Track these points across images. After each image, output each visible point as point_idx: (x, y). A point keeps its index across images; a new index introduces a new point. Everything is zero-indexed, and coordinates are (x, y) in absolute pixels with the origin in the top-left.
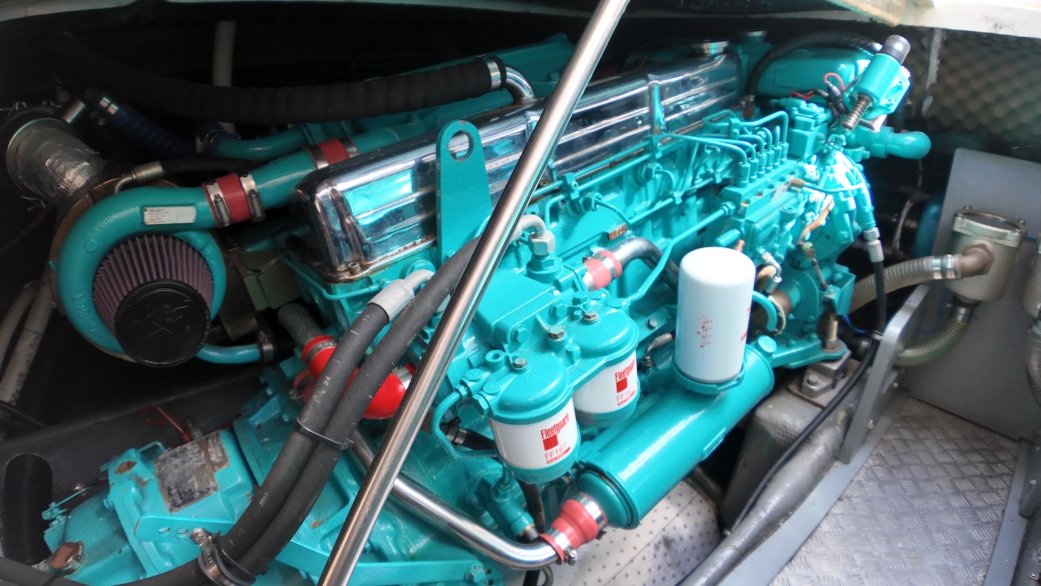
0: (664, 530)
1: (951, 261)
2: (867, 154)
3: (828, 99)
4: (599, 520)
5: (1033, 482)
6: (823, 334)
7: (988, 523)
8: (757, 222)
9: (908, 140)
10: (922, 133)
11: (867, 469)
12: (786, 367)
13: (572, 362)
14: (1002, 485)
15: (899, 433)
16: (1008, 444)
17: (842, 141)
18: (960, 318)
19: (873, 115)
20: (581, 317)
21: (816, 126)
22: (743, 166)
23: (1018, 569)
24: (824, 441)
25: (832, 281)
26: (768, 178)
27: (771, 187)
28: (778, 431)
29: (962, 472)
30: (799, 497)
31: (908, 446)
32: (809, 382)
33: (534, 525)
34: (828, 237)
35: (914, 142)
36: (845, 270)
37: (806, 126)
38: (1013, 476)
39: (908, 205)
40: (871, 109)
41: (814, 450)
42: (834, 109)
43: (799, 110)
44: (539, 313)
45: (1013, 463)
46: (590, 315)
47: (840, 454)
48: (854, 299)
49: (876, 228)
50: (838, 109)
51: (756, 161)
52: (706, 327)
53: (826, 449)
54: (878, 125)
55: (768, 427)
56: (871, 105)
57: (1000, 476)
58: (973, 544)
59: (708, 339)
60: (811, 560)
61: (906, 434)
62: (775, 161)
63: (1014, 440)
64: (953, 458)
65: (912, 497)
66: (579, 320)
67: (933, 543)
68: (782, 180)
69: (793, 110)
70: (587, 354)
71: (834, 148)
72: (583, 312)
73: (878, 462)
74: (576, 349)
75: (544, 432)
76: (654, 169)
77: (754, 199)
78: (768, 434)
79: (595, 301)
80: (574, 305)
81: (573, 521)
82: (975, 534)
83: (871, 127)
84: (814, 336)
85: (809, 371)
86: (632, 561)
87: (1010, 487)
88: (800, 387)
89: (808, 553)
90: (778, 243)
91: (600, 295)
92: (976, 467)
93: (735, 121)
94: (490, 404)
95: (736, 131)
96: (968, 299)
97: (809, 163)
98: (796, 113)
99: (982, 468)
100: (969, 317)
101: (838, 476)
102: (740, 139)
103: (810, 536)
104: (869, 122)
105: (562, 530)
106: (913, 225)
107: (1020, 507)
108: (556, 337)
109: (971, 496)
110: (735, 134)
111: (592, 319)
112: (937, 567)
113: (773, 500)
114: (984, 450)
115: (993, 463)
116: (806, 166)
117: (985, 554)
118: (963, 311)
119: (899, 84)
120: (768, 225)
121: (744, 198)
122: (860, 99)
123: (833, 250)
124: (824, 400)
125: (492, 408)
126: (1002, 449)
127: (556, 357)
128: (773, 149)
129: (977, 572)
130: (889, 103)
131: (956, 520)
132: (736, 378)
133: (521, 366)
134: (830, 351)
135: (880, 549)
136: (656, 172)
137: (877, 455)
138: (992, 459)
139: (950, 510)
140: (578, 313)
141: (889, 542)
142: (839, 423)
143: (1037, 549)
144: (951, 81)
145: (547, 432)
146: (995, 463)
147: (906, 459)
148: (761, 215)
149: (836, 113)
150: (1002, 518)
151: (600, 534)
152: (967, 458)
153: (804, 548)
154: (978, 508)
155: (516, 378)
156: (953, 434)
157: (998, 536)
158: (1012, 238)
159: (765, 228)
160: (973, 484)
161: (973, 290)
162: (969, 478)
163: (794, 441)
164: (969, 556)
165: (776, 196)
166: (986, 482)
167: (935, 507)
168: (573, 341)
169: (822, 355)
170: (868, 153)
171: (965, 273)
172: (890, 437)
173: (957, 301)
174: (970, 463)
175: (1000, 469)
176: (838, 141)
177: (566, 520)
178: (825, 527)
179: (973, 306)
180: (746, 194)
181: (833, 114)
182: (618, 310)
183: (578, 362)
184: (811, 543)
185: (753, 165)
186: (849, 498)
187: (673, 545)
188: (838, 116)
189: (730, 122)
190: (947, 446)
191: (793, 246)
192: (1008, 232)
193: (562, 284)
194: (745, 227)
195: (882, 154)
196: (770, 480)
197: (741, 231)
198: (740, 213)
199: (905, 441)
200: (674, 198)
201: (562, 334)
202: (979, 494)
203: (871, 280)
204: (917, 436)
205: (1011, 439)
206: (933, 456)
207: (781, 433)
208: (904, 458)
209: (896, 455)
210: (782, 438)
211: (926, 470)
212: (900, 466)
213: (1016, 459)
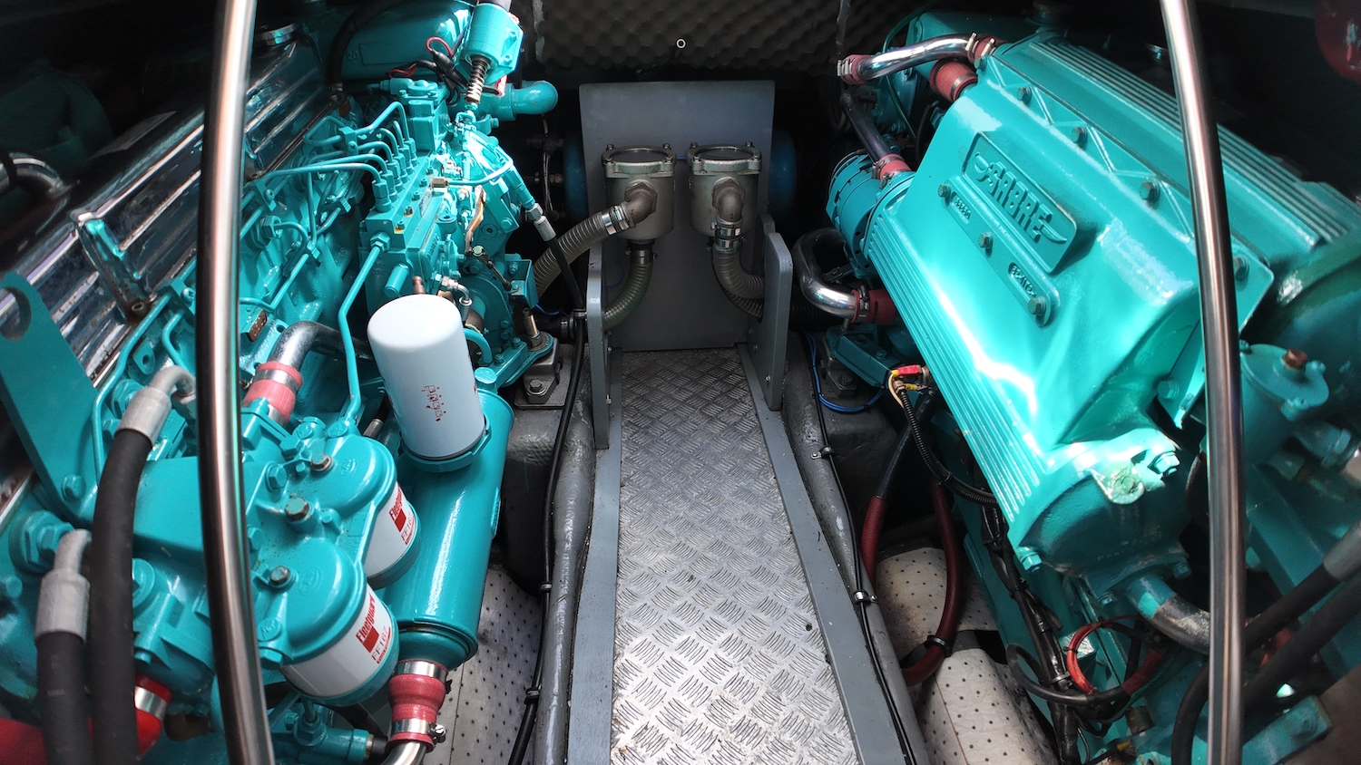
1: (620, 212)
2: (495, 121)
3: (436, 70)
4: (437, 674)
5: (768, 378)
6: (524, 333)
7: (750, 432)
8: (421, 247)
9: (533, 94)
10: (544, 82)
11: (626, 442)
13: (337, 532)
14: (742, 393)
15: (633, 393)
16: (728, 354)
17: (470, 118)
18: (642, 261)
19: (494, 78)
20: (308, 469)
21: (435, 107)
22: (379, 185)
23: (798, 457)
24: (578, 438)
25: (510, 276)
26: (408, 188)
27: (416, 198)
28: (529, 455)
29: (705, 399)
30: (589, 507)
31: (648, 401)
33: (372, 736)
34: (490, 230)
35: (539, 94)
36: (517, 257)
37: (425, 111)
38: (746, 379)
39: (546, 159)
40: (490, 72)
42: (449, 81)
43: (409, 91)
44: (257, 496)
45: (741, 369)
46: (321, 462)
47: (598, 443)
48: (538, 283)
49: (536, 203)
50: (452, 79)
51: (390, 173)
52: (435, 396)
53: (584, 446)
54: (502, 88)
55: (517, 457)
56: (489, 67)
57: (736, 385)
58: (749, 456)
59: (443, 408)
60: (635, 558)
61: (641, 391)
62: (408, 165)
63: (730, 348)
64: (691, 392)
65: (678, 445)
66: (308, 476)
67: (719, 474)
68: (423, 184)
69: (401, 94)
70: (349, 511)
71: (465, 129)
72: (308, 464)
73: (631, 431)
74: (331, 514)
75: (360, 634)
76: (272, 225)
77: (406, 220)
78: (522, 463)
79: (308, 440)
80: (287, 460)
81: (413, 697)
82: (746, 447)
83: (497, 93)
84: (517, 340)
85: (528, 378)
86: (462, 685)
87: (750, 391)
88: (526, 398)
89: (628, 553)
90: (447, 260)
91: (310, 428)
92: (713, 388)
93: (347, 130)
94: (280, 649)
95: (353, 143)
96: (644, 241)
97: (441, 153)
98: (406, 96)
99: (718, 386)
100: (649, 258)
101: (608, 466)
102: (362, 152)
103: (619, 536)
104: (493, 87)
105: (410, 716)
106: (558, 180)
107: (767, 404)
108: (301, 515)
109: (724, 416)
110: (353, 147)
111: (326, 466)
112: (735, 493)
113: (568, 528)
114: (711, 370)
115: (724, 378)
116: (439, 158)
117: (764, 459)
118: (642, 253)
119: (513, 36)
120: (434, 246)
121: (395, 226)
122: (475, 63)
123: (501, 242)
124: (558, 398)
125: (286, 653)
126: (725, 361)
127: (314, 540)
128: (400, 152)
129: (767, 478)
130: (507, 60)
131: (723, 445)
132: (485, 432)
133: (284, 580)
134: (539, 348)
135: (681, 509)
136: (276, 228)
137: (626, 425)
138: (722, 375)
139: (715, 438)
140: (301, 468)
141: (685, 498)
142: (581, 414)
143: (804, 432)
144: (556, 13)
145: (362, 632)
146: (727, 376)
147: (654, 415)
148: (421, 237)
149: (452, 86)
150: (759, 420)
151: (448, 685)
152: (701, 384)
153: (621, 552)
154: (735, 424)
155: (288, 598)
156: (679, 369)
157: (764, 438)
158: (666, 168)
159: (432, 251)
160: (719, 405)
161: (645, 232)
162: (714, 401)
163: (552, 457)
164: (754, 468)
165: (424, 207)
166: (728, 397)
167: (701, 444)
168: (321, 506)
169: (532, 357)
170: (496, 119)
171: (635, 219)
172: (628, 401)
173: (633, 246)
174: (707, 387)
175: (734, 379)
176: (467, 120)
177: (404, 703)
178: (626, 520)
179: (649, 245)
180: (395, 218)
181: (448, 86)
182: (348, 437)
183: (342, 528)
184: (625, 541)
185: (388, 179)
186: (628, 479)
187: (489, 636)
188: (455, 88)
189: (341, 134)
190: (681, 383)
191: (462, 256)
192: (660, 163)
193: (250, 438)
194: (409, 258)
195: (511, 116)
196: (552, 509)
197: (407, 264)
198: (398, 242)
199: (642, 398)
200: (309, 253)
201: (307, 507)
202: (730, 411)
203: (549, 255)
204: (650, 388)
205: (727, 348)
206: (673, 399)
207: (533, 455)
208: (651, 414)
209: (642, 415)
210: (537, 460)
211: (675, 414)
212: (652, 423)
213: (741, 364)
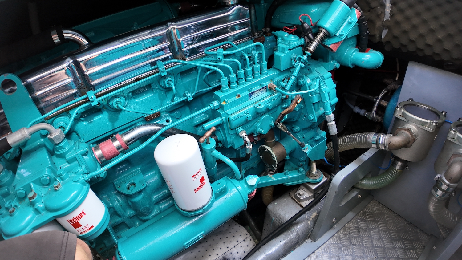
0: (224, 254)
1: (383, 138)
2: (338, 66)
8: (232, 114)
9: (367, 57)
10: (378, 52)
12: (284, 184)
13: (40, 213)
15: (357, 223)
16: (424, 237)
18: (398, 167)
19: (332, 42)
21: (289, 49)
27: (250, 90)
28: (276, 218)
29: (386, 254)
31: (359, 232)
32: (299, 194)
35: (371, 58)
36: (324, 133)
37: (283, 50)
39: (384, 92)
40: (330, 38)
41: (289, 235)
42: (306, 37)
43: (283, 39)
45: (421, 250)
47: (310, 236)
49: (332, 114)
52: (169, 184)
55: (272, 215)
59: (173, 190)
61: (361, 224)
63: (427, 235)
64: (384, 244)
68: (262, 85)
73: (335, 241)
77: (232, 100)
78: (272, 219)
84: (302, 169)
85: (299, 188)
88: (295, 195)
90: (260, 122)
92: (396, 251)
96: (403, 159)
98: (280, 41)
99: (400, 252)
100: (402, 168)
101: (305, 249)
106: (384, 103)
114: (406, 240)
115: (408, 249)
118: (400, 164)
119: (350, 21)
120: (241, 116)
124: (305, 204)
126: (418, 240)
134: (313, 178)
137: (336, 237)
138: (409, 247)
142: (311, 219)
144: (399, 18)
146: (410, 250)
147: (354, 242)
152: (393, 244)
156: (391, 227)
159: (238, 118)
168: (44, 200)
169: (308, 180)
172: (350, 225)
173: (396, 157)
174: (394, 248)
175: (411, 254)
176: (302, 60)
179: (405, 163)
180: (224, 96)
183: (43, 213)
190: (384, 235)
191: (273, 124)
192: (428, 122)
198: (223, 107)
199: (358, 229)
204: (367, 226)
205: (426, 233)
206: (372, 241)
207: (277, 220)
208: (353, 240)
209: (349, 238)
210: (278, 223)
211: (363, 250)
212: (348, 245)
213: (424, 247)
